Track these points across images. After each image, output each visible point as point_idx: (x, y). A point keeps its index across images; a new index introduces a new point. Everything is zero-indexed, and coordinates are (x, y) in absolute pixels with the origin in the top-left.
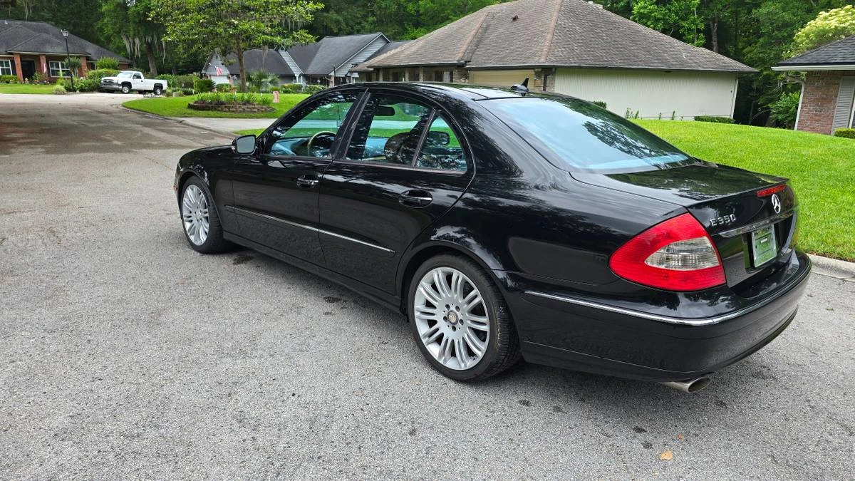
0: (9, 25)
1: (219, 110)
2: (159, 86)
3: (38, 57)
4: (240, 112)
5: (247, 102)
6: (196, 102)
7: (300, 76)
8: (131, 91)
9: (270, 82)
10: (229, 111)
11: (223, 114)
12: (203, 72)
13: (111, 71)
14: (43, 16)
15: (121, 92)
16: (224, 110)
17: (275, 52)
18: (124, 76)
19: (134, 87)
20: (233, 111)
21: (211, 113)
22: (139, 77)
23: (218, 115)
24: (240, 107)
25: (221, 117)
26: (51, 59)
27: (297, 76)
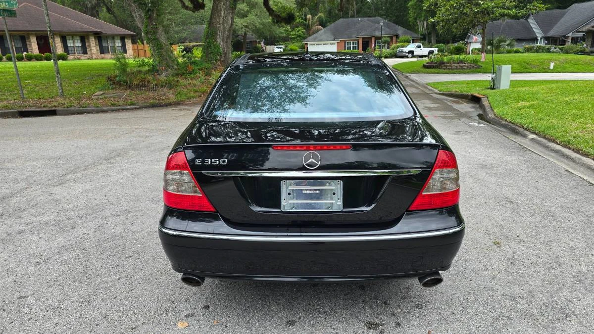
0: (361, 21)
1: (439, 68)
2: (431, 52)
3: (370, 38)
4: (454, 69)
5: (461, 62)
6: (427, 63)
7: (541, 38)
8: (413, 56)
9: (507, 45)
10: (446, 69)
11: (441, 70)
12: (466, 40)
13: (406, 44)
14: (381, 13)
15: (407, 57)
16: (443, 68)
17: (525, 21)
18: (411, 47)
19: (415, 54)
20: (449, 69)
21: (433, 70)
22: (419, 47)
23: (436, 72)
24: (454, 66)
25: (438, 73)
26: (377, 39)
27: (539, 38)
